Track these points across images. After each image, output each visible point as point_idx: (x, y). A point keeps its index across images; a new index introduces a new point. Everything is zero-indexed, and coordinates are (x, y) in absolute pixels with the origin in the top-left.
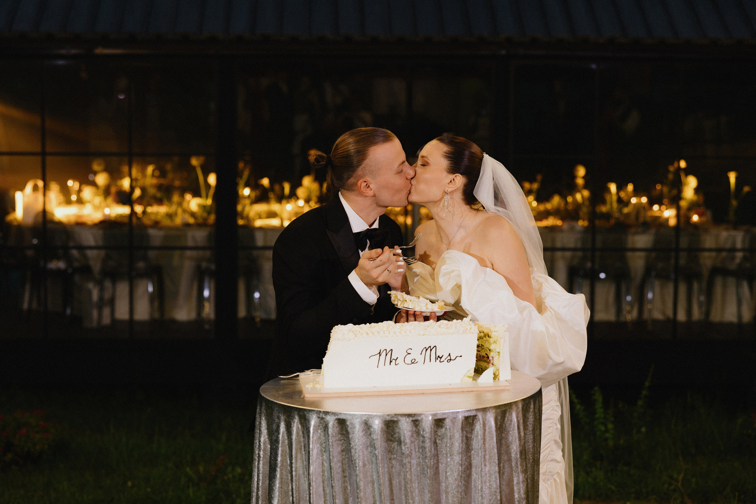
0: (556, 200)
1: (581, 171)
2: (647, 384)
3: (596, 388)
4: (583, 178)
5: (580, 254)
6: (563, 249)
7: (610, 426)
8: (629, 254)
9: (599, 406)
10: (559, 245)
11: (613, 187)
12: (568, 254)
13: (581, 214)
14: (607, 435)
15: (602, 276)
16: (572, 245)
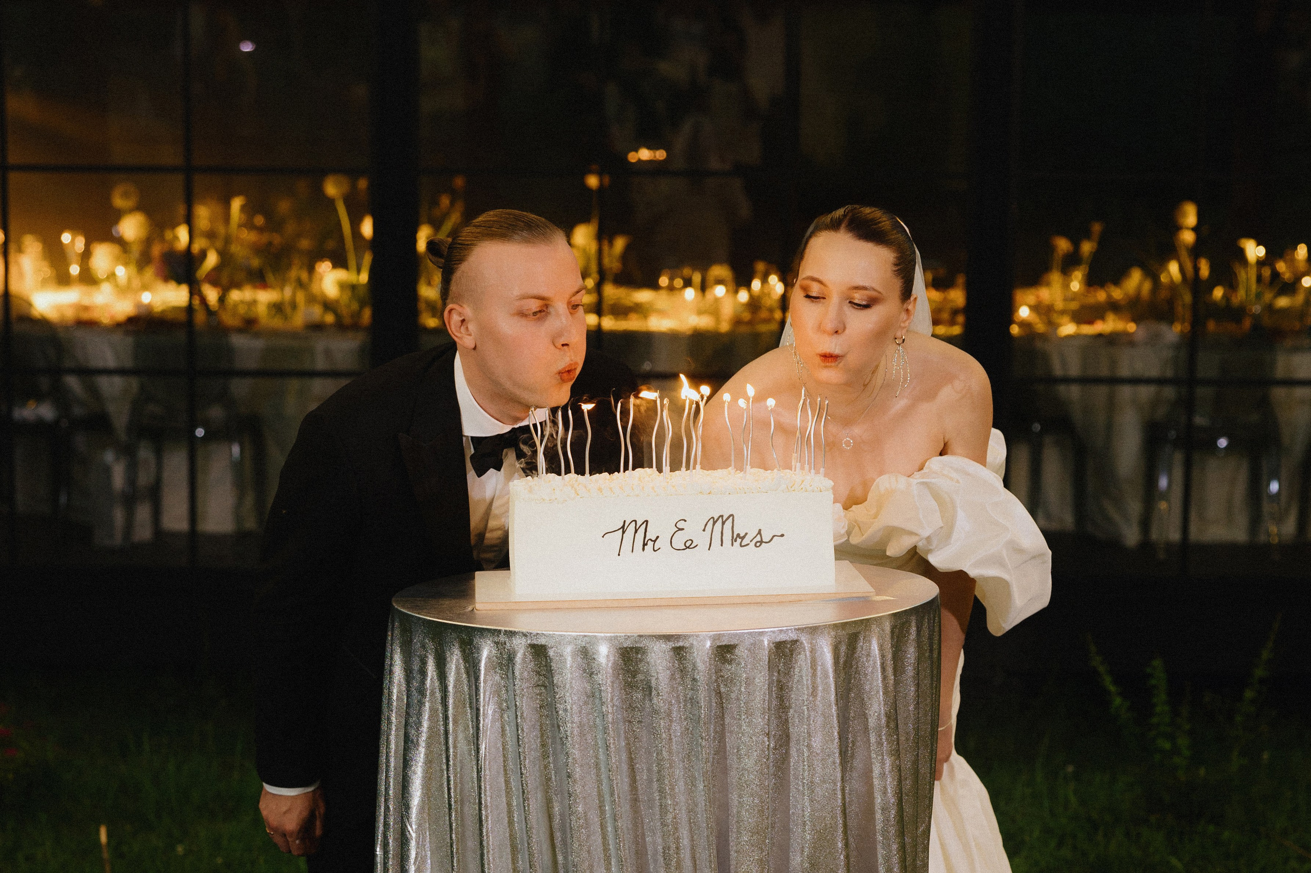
0: (1135, 280)
1: (1190, 215)
2: (1265, 655)
3: (1157, 663)
4: (1195, 229)
5: (1169, 392)
6: (1135, 381)
7: (1183, 742)
8: (1279, 393)
9: (1160, 700)
10: (1124, 371)
11: (1254, 251)
12: (1145, 392)
13: (1179, 309)
14: (1177, 760)
15: (1223, 443)
16: (1154, 373)
